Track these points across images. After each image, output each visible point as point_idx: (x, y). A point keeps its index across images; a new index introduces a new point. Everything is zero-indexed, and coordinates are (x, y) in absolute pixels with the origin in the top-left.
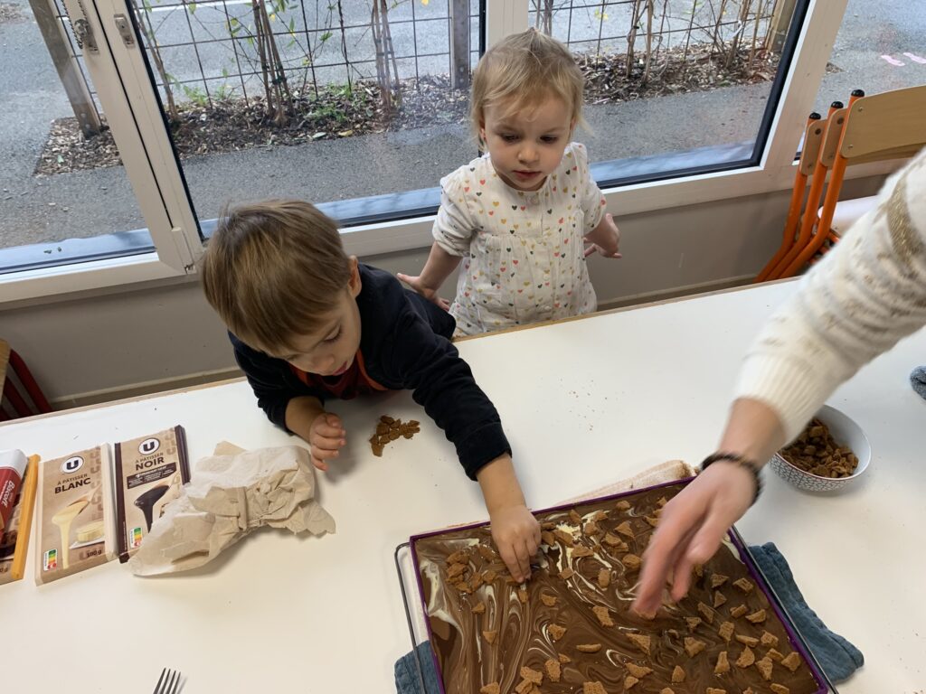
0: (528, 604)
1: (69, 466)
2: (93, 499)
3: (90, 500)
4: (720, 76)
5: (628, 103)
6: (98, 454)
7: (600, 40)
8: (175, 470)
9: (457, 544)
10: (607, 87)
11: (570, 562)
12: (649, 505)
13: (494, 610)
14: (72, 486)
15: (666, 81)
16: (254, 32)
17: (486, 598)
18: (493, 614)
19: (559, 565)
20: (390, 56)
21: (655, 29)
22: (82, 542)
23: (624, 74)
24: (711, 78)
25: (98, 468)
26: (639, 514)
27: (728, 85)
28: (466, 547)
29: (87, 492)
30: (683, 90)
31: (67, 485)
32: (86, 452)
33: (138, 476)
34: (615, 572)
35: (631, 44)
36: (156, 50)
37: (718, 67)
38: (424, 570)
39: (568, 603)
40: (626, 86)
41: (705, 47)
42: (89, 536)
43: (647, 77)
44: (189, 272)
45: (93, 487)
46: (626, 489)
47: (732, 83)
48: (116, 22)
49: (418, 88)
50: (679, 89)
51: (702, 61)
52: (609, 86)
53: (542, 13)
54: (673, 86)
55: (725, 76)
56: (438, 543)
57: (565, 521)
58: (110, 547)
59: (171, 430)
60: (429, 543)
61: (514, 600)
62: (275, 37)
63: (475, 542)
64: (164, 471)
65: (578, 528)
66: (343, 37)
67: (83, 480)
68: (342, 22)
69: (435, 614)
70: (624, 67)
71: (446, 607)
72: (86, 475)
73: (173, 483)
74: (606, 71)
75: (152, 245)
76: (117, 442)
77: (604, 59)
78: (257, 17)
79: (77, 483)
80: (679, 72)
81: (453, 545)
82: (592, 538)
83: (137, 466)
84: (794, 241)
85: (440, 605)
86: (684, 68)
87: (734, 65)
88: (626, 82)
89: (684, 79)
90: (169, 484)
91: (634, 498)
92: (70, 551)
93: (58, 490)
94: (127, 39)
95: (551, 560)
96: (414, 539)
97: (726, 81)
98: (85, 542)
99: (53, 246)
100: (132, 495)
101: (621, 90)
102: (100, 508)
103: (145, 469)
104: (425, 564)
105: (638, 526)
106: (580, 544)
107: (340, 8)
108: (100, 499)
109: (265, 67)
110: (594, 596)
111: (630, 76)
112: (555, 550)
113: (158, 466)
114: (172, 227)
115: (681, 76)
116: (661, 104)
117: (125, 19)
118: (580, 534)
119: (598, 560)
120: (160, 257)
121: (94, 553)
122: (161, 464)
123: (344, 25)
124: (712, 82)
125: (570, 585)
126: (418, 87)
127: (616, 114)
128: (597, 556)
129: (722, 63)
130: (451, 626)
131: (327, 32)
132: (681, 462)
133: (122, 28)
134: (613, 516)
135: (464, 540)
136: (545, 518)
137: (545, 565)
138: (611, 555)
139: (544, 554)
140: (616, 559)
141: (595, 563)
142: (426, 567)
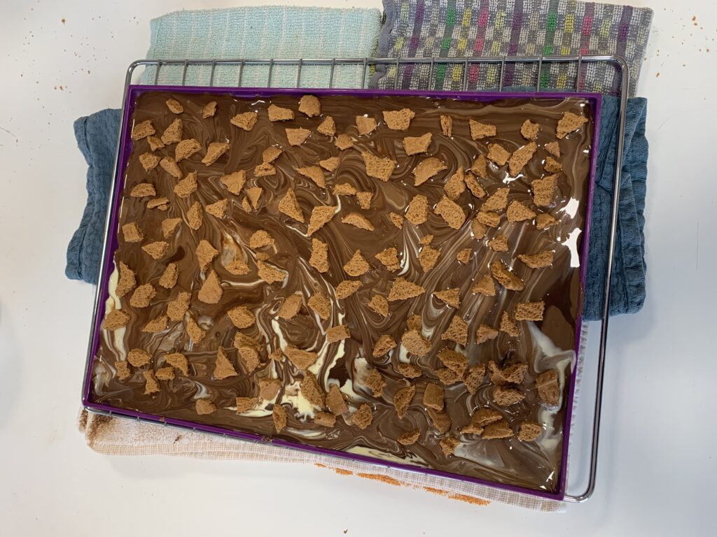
9: (482, 454)
11: (324, 350)
12: (170, 392)
19: (341, 353)
26: (192, 384)
56: (512, 470)
57: (298, 419)
60: (530, 478)
65: (285, 399)
69: (558, 352)
81: (490, 457)
82: (275, 375)
85: (546, 363)
91: (186, 413)
95: (348, 366)
104: (549, 443)
105: (205, 367)
106: (296, 374)
110: (317, 288)
112: (336, 378)
118: (288, 388)
119: (286, 338)
125: (341, 317)
128: (283, 345)
134: (229, 398)
135: (468, 457)
136: (324, 439)
137: (361, 363)
138: (264, 337)
139: (353, 380)
140: (261, 329)
141: (291, 334)
142: (550, 438)
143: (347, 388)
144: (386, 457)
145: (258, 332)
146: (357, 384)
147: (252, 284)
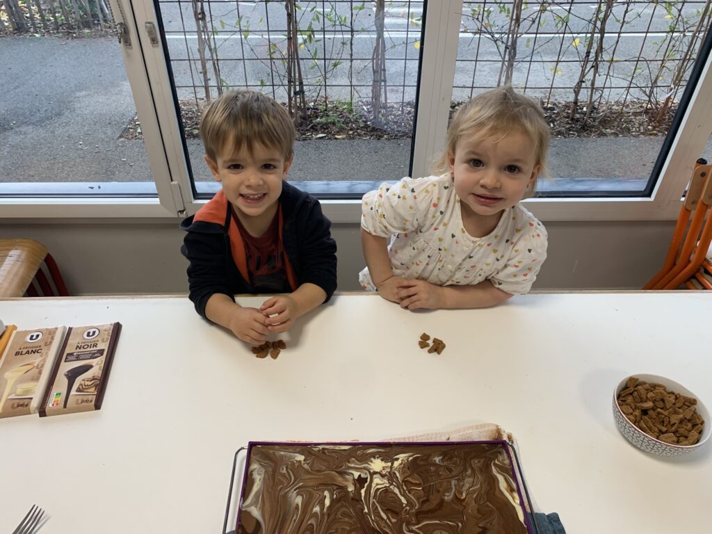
0: (326, 517)
1: (31, 338)
2: (38, 365)
3: (35, 365)
4: (650, 127)
5: (566, 139)
6: (54, 332)
7: (551, 88)
8: (102, 354)
9: (285, 456)
10: (552, 125)
11: (372, 492)
12: (457, 457)
13: (297, 518)
14: (28, 352)
15: (603, 126)
16: (286, 57)
17: (294, 505)
18: (295, 520)
19: (363, 491)
20: (383, 84)
21: (598, 84)
22: (18, 395)
23: (568, 117)
24: (642, 128)
25: (51, 343)
26: (445, 463)
27: (656, 135)
28: (293, 460)
29: (36, 359)
30: (616, 135)
31: (25, 351)
32: (47, 329)
33: (75, 354)
34: (408, 508)
35: (577, 93)
36: (216, 62)
37: (650, 120)
38: (252, 471)
39: (359, 526)
40: (567, 127)
41: (642, 103)
42: (24, 391)
43: (586, 121)
44: (181, 216)
45: (41, 356)
46: (444, 439)
47: (660, 134)
48: (146, 27)
49: (403, 111)
50: (612, 134)
51: (635, 114)
52: (554, 125)
53: (506, 63)
54: (608, 130)
55: (654, 128)
56: (271, 451)
57: (380, 456)
58: (35, 404)
59: (111, 324)
60: (264, 450)
61: (316, 513)
62: (301, 62)
63: (301, 458)
64: (94, 354)
65: (389, 464)
66: (351, 66)
67: (37, 349)
68: (351, 55)
69: (248, 509)
70: (570, 111)
71: (259, 506)
72: (40, 346)
73: (97, 364)
74: (554, 113)
75: (156, 192)
76: (71, 326)
77: (555, 104)
78: (289, 45)
79: (32, 351)
80: (615, 120)
81: (282, 456)
82: (398, 475)
83: (78, 346)
84: (674, 264)
85: (255, 503)
86: (619, 118)
87: (664, 119)
88: (569, 123)
89: (618, 127)
90: (94, 365)
91: (444, 449)
92: (7, 400)
93: (17, 354)
94: (154, 40)
95: (358, 485)
96: (252, 445)
97: (655, 132)
98: (20, 395)
99: (95, 184)
100: (66, 367)
101: (563, 129)
102: (40, 373)
103: (82, 350)
104: (255, 466)
105: (441, 473)
106: (386, 477)
107: (351, 44)
108: (43, 365)
109: (290, 82)
110: (383, 525)
111: (572, 119)
112: (364, 478)
113: (92, 349)
114: (172, 180)
115: (616, 123)
116: (594, 143)
117: (153, 25)
118: (389, 470)
119: (396, 495)
120: (161, 201)
121: (22, 405)
122: (95, 348)
123: (353, 58)
124: (642, 131)
125: (366, 510)
126: (402, 109)
127: (555, 147)
128: (396, 491)
129: (653, 117)
130: (258, 523)
131: (338, 61)
132: (497, 426)
133: (151, 32)
134: (422, 460)
135: (292, 454)
136: (365, 450)
137: (351, 488)
138: (410, 493)
139: (354, 479)
140: (413, 498)
141: (393, 497)
142: (255, 469)
143: (356, 474)
144: (332, 447)
145: (413, 495)
146: (352, 478)
147: (425, 523)
